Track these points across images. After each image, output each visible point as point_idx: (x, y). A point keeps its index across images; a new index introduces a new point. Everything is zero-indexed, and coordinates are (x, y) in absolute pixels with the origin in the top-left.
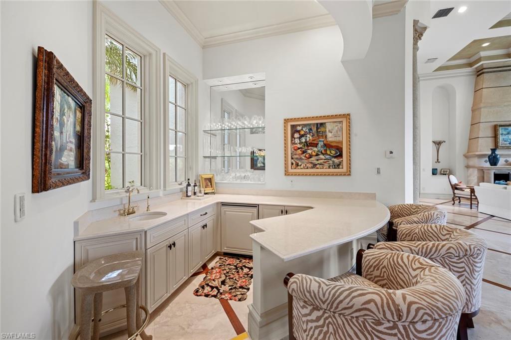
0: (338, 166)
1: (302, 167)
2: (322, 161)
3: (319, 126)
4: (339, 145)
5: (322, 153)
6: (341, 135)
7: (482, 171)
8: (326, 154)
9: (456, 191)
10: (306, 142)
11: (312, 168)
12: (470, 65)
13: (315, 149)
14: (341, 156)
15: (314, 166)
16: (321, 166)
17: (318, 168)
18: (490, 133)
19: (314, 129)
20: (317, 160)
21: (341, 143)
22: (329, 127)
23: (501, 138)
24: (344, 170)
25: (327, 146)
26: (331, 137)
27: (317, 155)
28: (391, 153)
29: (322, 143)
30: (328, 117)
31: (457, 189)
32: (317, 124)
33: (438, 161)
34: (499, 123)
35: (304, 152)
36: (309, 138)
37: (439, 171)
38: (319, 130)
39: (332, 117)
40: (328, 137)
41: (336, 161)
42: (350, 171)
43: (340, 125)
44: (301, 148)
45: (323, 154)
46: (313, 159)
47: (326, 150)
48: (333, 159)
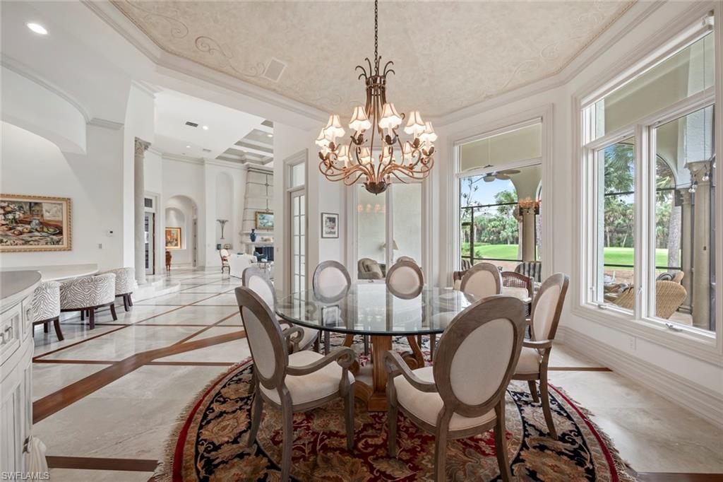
0: (58, 242)
1: (8, 243)
2: (37, 238)
3: (32, 205)
4: (59, 224)
5: (36, 230)
6: (61, 216)
7: (248, 245)
8: (43, 231)
9: (224, 262)
10: (14, 218)
11: (23, 244)
12: (243, 162)
13: (28, 227)
14: (61, 233)
15: (27, 242)
16: (36, 243)
17: (31, 245)
18: (252, 217)
19: (27, 207)
20: (31, 237)
21: (62, 222)
22: (45, 207)
23: (259, 221)
24: (65, 245)
25: (44, 224)
26: (47, 216)
27: (30, 232)
28: (111, 232)
29: (37, 221)
30: (44, 198)
31: (225, 260)
32: (30, 203)
33: (222, 238)
34: (259, 211)
35: (10, 229)
36: (18, 215)
37: (222, 246)
38: (33, 209)
39: (49, 198)
40: (44, 216)
41: (55, 238)
42: (71, 247)
43: (59, 207)
44: (7, 224)
45: (39, 232)
46: (25, 236)
47: (42, 228)
48: (52, 236)
